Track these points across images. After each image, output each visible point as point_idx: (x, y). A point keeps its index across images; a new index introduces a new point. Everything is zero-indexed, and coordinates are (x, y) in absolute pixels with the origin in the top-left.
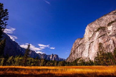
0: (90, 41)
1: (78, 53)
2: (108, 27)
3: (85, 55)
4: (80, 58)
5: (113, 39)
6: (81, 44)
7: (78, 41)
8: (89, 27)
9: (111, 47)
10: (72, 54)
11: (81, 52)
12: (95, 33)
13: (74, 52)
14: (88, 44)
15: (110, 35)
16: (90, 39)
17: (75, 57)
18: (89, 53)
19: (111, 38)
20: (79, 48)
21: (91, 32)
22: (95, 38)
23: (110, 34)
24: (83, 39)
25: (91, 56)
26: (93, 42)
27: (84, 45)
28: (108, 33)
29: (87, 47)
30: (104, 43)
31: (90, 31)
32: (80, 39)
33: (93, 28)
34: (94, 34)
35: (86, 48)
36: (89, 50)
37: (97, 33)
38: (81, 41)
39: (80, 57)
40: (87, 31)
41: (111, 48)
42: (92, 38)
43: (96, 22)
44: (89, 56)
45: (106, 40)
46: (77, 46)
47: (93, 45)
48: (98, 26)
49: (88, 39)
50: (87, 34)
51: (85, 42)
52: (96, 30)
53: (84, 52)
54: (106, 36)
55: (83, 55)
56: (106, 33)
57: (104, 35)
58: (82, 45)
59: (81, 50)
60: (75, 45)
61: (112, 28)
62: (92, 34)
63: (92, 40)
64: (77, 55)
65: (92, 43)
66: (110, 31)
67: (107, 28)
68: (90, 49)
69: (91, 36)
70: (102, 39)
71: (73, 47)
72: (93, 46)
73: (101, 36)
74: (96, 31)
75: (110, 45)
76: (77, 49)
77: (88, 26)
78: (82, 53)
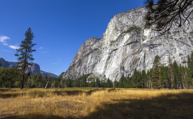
0: (112, 47)
1: (87, 66)
2: (145, 30)
3: (99, 70)
4: (89, 75)
5: (145, 51)
6: (95, 50)
7: (92, 43)
8: (116, 21)
9: (139, 62)
10: (76, 66)
11: (92, 64)
12: (123, 34)
13: (80, 62)
14: (108, 51)
15: (144, 45)
16: (112, 42)
17: (80, 71)
18: (106, 67)
19: (144, 49)
20: (90, 56)
21: (118, 31)
22: (122, 44)
23: (145, 42)
24: (100, 41)
25: (108, 73)
26: (117, 49)
27: (100, 53)
28: (142, 40)
29: (105, 57)
30: (133, 54)
31: (116, 29)
32: (95, 40)
33: (122, 24)
34: (121, 37)
35: (103, 59)
36: (107, 63)
37: (127, 37)
38: (97, 44)
39: (90, 72)
40: (111, 26)
41: (140, 65)
42: (117, 43)
43: (130, 14)
44: (105, 72)
45: (137, 50)
46: (88, 52)
47: (115, 55)
48: (130, 23)
49: (109, 43)
50: (110, 33)
51: (103, 47)
52: (126, 29)
53: (97, 65)
54: (138, 44)
55: (95, 69)
56: (140, 40)
57: (136, 42)
58: (97, 52)
59: (92, 61)
60: (84, 49)
61: (150, 33)
62: (119, 35)
63: (116, 46)
64: (85, 68)
65: (114, 52)
66: (145, 37)
67: (143, 32)
68: (110, 61)
69: (115, 38)
70: (132, 48)
71: (80, 53)
72: (115, 57)
73: (132, 43)
74: (126, 32)
75: (139, 59)
76: (87, 58)
77: (115, 17)
78: (94, 66)
